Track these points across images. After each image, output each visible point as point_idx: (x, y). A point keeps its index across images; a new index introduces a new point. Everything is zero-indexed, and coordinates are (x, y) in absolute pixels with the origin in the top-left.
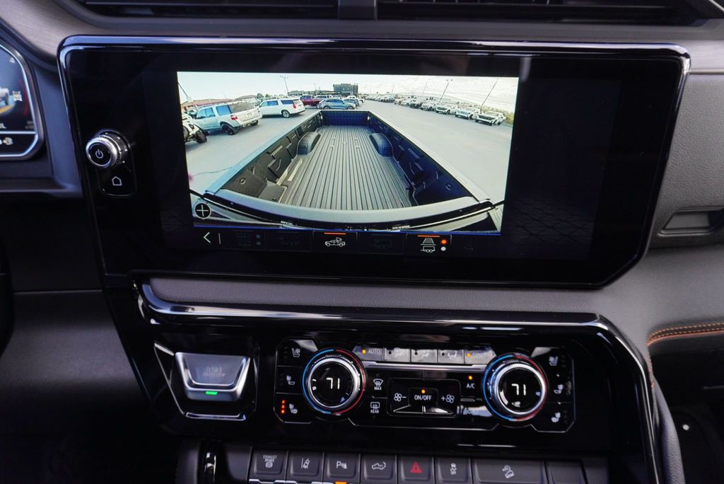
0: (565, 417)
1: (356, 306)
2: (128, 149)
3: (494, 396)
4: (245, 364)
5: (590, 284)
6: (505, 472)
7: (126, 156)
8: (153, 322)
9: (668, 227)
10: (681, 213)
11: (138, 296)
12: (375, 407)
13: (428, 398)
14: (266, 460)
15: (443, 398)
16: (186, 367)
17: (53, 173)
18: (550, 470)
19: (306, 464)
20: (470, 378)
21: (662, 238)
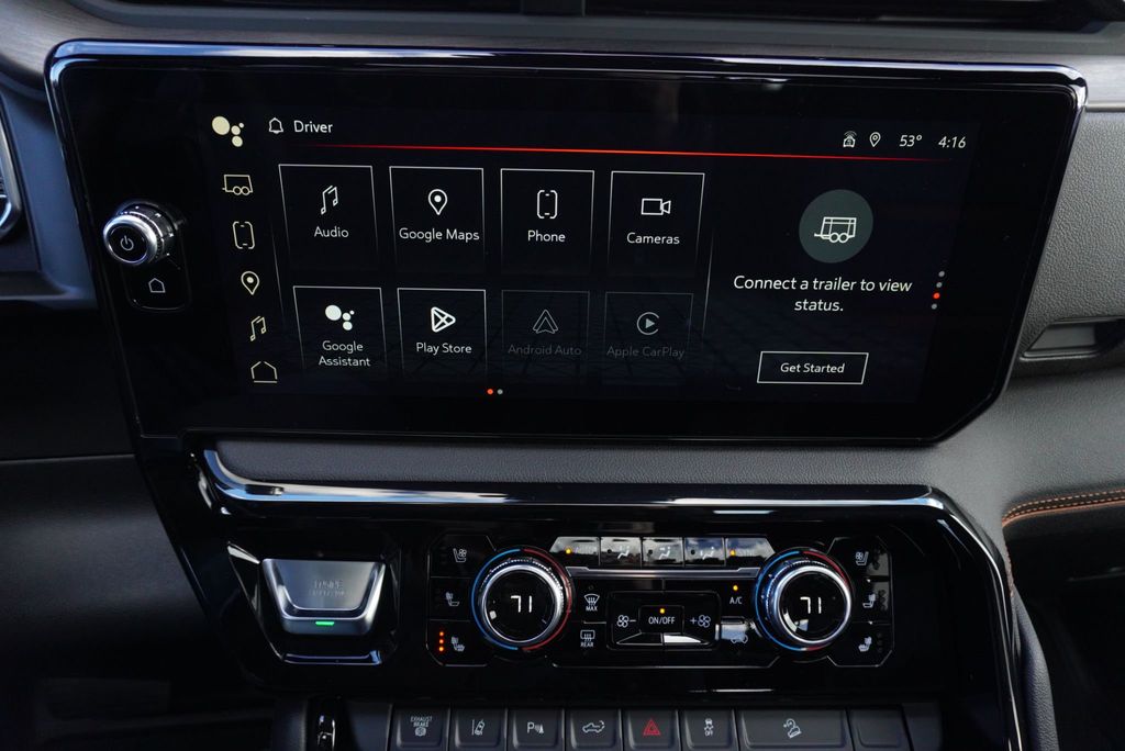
0: (879, 643)
1: (556, 481)
2: (174, 231)
3: (772, 616)
4: (378, 574)
5: (919, 438)
6: (788, 729)
7: (171, 245)
8: (224, 511)
9: (1034, 347)
10: (1056, 326)
11: (198, 472)
12: (588, 638)
13: (669, 620)
14: (415, 724)
15: (693, 621)
16: (280, 582)
17: (40, 268)
18: (855, 721)
19: (479, 729)
20: (735, 588)
21: (1026, 363)
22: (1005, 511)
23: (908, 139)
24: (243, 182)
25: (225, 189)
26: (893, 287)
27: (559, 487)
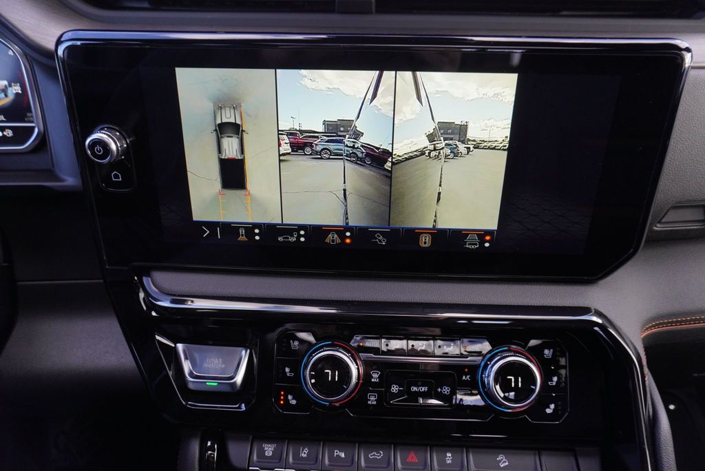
0: (560, 408)
1: (354, 300)
2: (127, 144)
3: (489, 388)
4: (245, 355)
5: (586, 278)
6: (500, 461)
7: (126, 152)
8: (154, 314)
9: (663, 220)
10: (676, 207)
11: (139, 289)
12: (373, 398)
13: (424, 389)
14: (266, 449)
15: (439, 390)
16: (186, 358)
17: (53, 166)
18: (544, 459)
19: (305, 453)
20: (466, 370)
21: (657, 231)
22: (644, 325)
27: (356, 303)
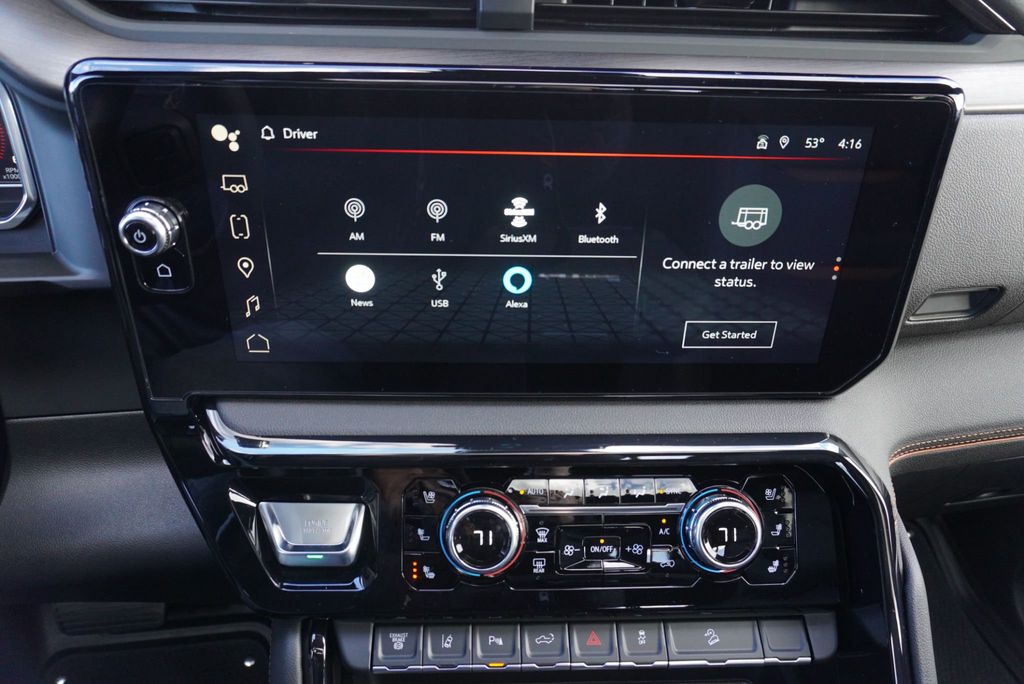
0: (785, 565)
1: (511, 433)
2: (179, 224)
3: (695, 544)
4: (359, 514)
6: (709, 637)
7: (179, 236)
8: (225, 462)
9: (918, 313)
10: (937, 295)
11: (202, 431)
12: (539, 565)
13: (608, 549)
14: (393, 640)
15: (628, 549)
16: (274, 521)
17: (54, 250)
18: (766, 630)
19: (448, 643)
20: (664, 521)
21: (910, 326)
22: (892, 451)
23: (812, 141)
24: (239, 181)
25: (223, 187)
26: (799, 266)
